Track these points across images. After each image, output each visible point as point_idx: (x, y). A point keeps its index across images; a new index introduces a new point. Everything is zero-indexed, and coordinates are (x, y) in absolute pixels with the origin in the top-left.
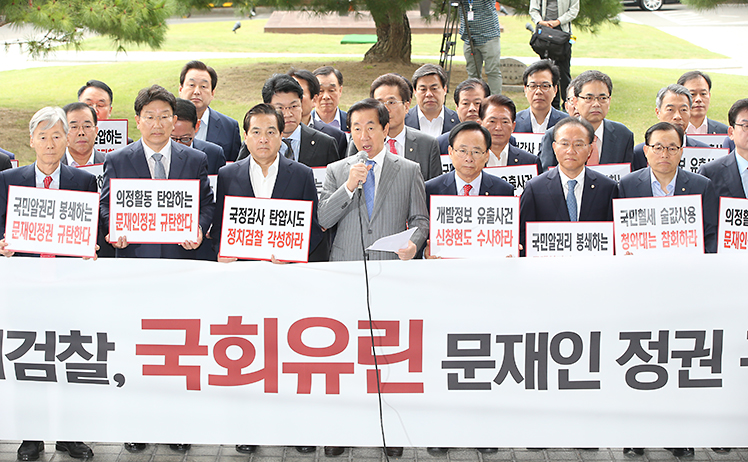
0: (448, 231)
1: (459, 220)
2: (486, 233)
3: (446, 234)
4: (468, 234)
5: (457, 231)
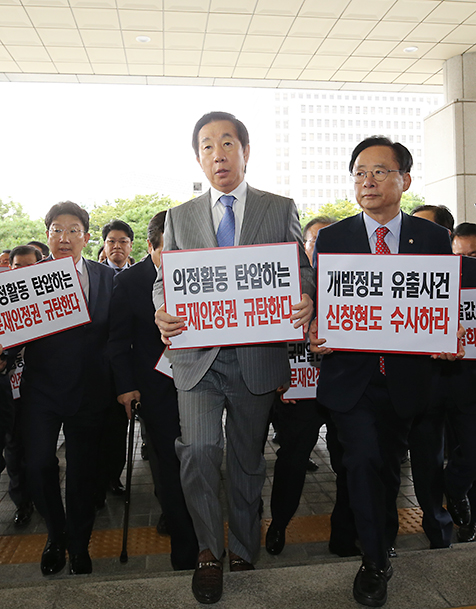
0: (345, 308)
1: (362, 291)
2: (404, 312)
3: (341, 312)
4: (376, 313)
5: (359, 308)
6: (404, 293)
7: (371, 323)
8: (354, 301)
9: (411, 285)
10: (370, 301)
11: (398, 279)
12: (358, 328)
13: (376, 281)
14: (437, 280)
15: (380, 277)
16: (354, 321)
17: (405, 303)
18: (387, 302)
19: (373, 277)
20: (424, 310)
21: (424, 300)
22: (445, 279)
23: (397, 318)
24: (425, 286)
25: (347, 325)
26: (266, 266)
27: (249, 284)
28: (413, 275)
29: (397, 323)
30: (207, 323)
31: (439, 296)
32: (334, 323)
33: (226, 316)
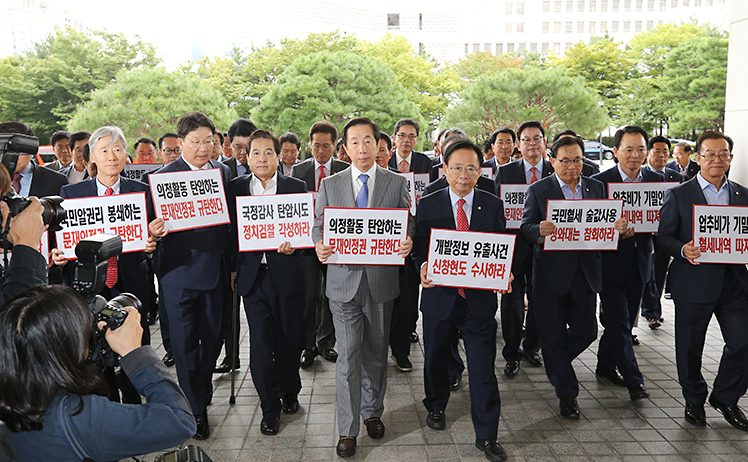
0: (445, 261)
2: (480, 265)
3: (442, 263)
5: (453, 262)
6: (481, 255)
7: (460, 271)
8: (451, 258)
9: (485, 250)
10: (460, 258)
11: (478, 246)
12: (452, 273)
13: (465, 247)
14: (501, 248)
15: (468, 245)
16: (450, 269)
17: (481, 260)
18: (470, 259)
19: (464, 244)
20: (492, 265)
21: (492, 259)
22: (505, 248)
23: (475, 269)
24: (493, 252)
25: (445, 271)
26: (388, 221)
27: (376, 231)
28: (487, 245)
29: (475, 272)
30: (348, 250)
31: (501, 257)
32: (437, 270)
33: (359, 248)
